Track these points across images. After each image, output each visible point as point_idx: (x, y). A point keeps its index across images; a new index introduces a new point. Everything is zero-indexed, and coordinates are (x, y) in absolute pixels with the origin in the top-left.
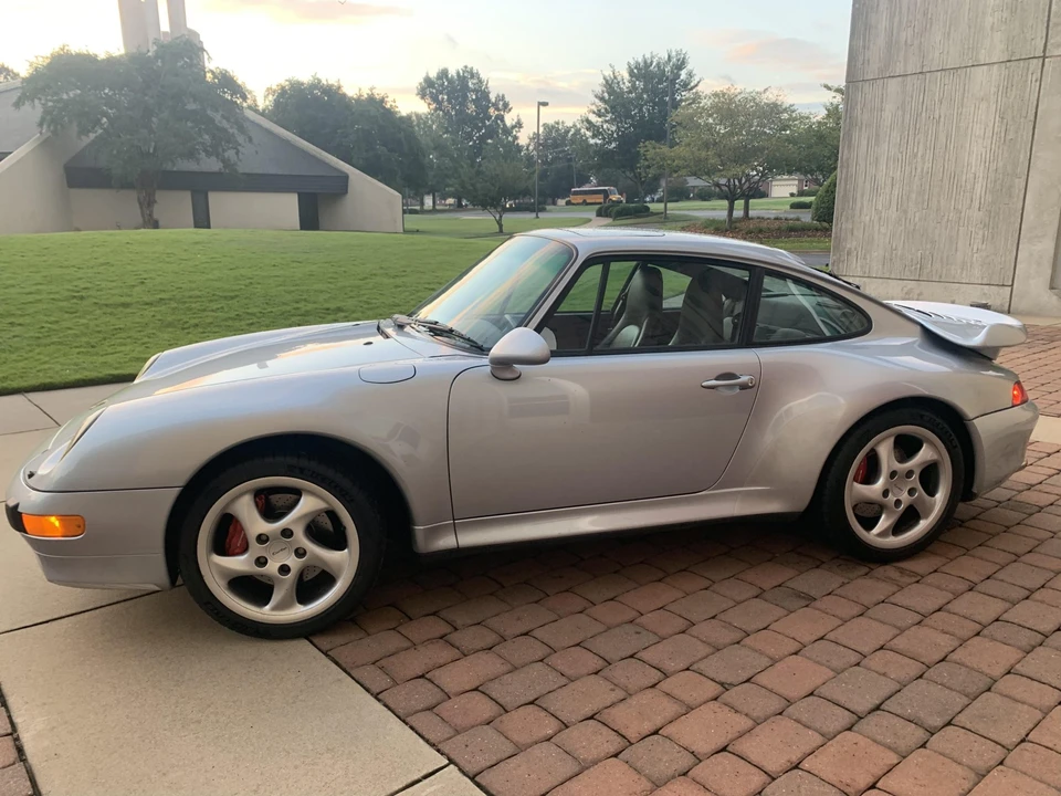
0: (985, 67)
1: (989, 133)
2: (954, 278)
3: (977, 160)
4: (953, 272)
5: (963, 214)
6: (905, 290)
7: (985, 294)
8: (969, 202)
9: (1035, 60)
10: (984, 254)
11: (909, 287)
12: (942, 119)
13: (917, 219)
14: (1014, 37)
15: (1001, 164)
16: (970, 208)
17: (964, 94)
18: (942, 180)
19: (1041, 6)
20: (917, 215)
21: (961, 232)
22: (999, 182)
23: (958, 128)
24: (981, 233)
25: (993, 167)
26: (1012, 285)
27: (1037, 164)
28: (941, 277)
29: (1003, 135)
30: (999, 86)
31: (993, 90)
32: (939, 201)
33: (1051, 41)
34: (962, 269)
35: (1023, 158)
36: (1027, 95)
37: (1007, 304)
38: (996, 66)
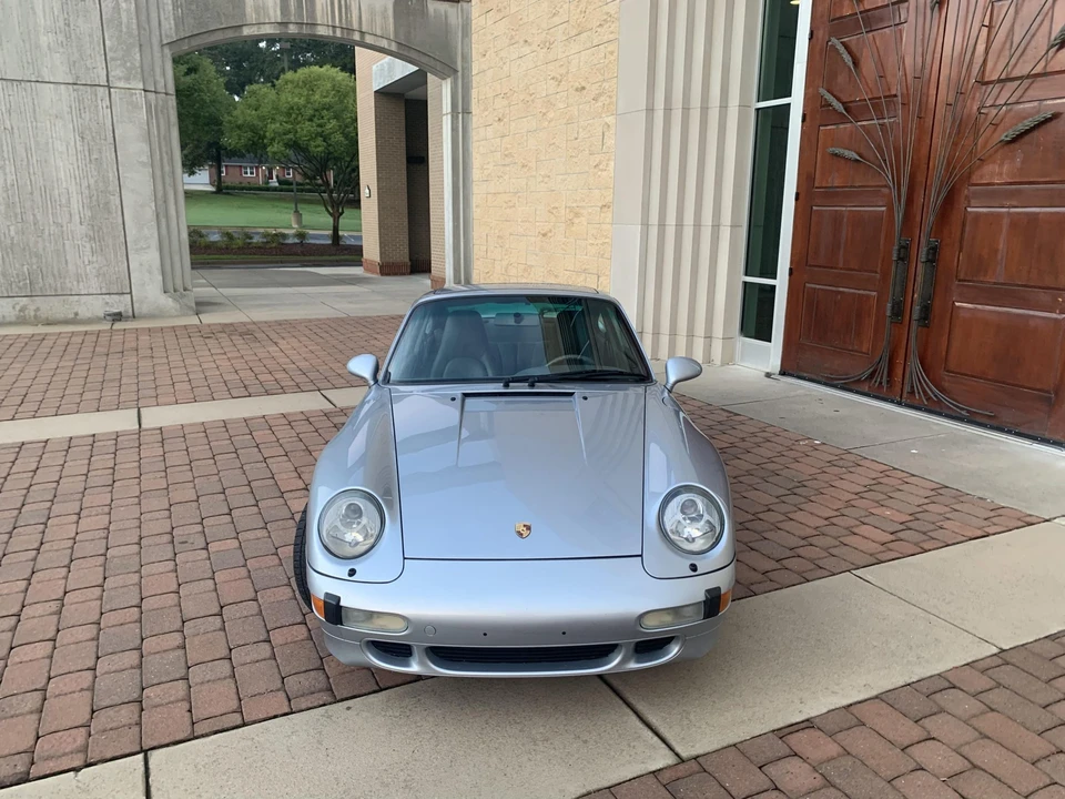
0: (52, 85)
1: (73, 152)
2: (71, 290)
3: (65, 176)
4: (69, 285)
5: (65, 228)
6: (18, 308)
7: (107, 303)
8: (68, 216)
9: (102, 89)
10: (96, 265)
11: (22, 304)
12: (16, 131)
13: (12, 233)
14: (74, 62)
15: (92, 181)
16: (70, 221)
17: (34, 111)
18: (32, 193)
19: (96, 39)
20: (12, 228)
21: (67, 247)
22: (94, 198)
23: (37, 143)
24: (88, 246)
25: (85, 184)
26: (131, 293)
27: (126, 184)
28: (56, 290)
29: (87, 154)
30: (71, 107)
31: (66, 109)
32: (34, 215)
33: (112, 74)
34: (78, 282)
35: (112, 176)
36: (101, 118)
37: (130, 311)
38: (63, 86)
